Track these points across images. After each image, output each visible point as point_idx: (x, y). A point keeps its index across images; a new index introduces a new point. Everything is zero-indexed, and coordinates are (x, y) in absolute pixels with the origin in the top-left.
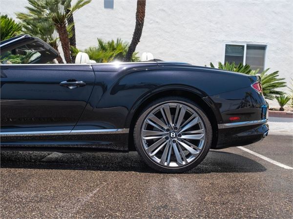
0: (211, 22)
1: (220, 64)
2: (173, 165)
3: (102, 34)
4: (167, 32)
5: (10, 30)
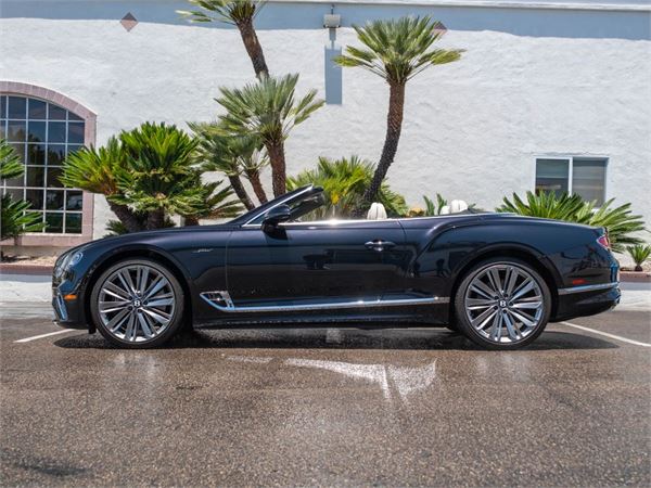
0: (509, 121)
1: (529, 194)
2: (505, 340)
4: (434, 141)
5: (180, 149)
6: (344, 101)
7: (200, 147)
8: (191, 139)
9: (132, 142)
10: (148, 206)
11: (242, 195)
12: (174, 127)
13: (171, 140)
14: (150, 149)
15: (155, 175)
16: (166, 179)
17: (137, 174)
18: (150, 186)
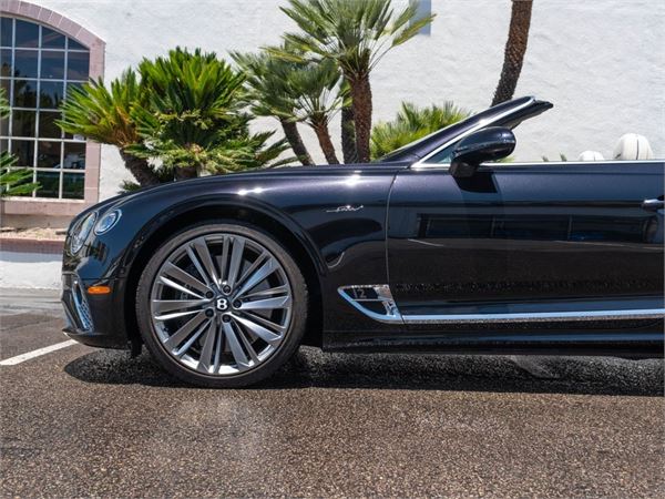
0: (651, 60)
3: (405, 91)
5: (220, 85)
6: (432, 31)
7: (246, 85)
8: (235, 73)
9: (156, 73)
10: (178, 161)
11: (300, 150)
12: (213, 56)
13: (209, 72)
14: (181, 84)
15: (188, 120)
16: (204, 126)
17: (163, 116)
18: (181, 134)
